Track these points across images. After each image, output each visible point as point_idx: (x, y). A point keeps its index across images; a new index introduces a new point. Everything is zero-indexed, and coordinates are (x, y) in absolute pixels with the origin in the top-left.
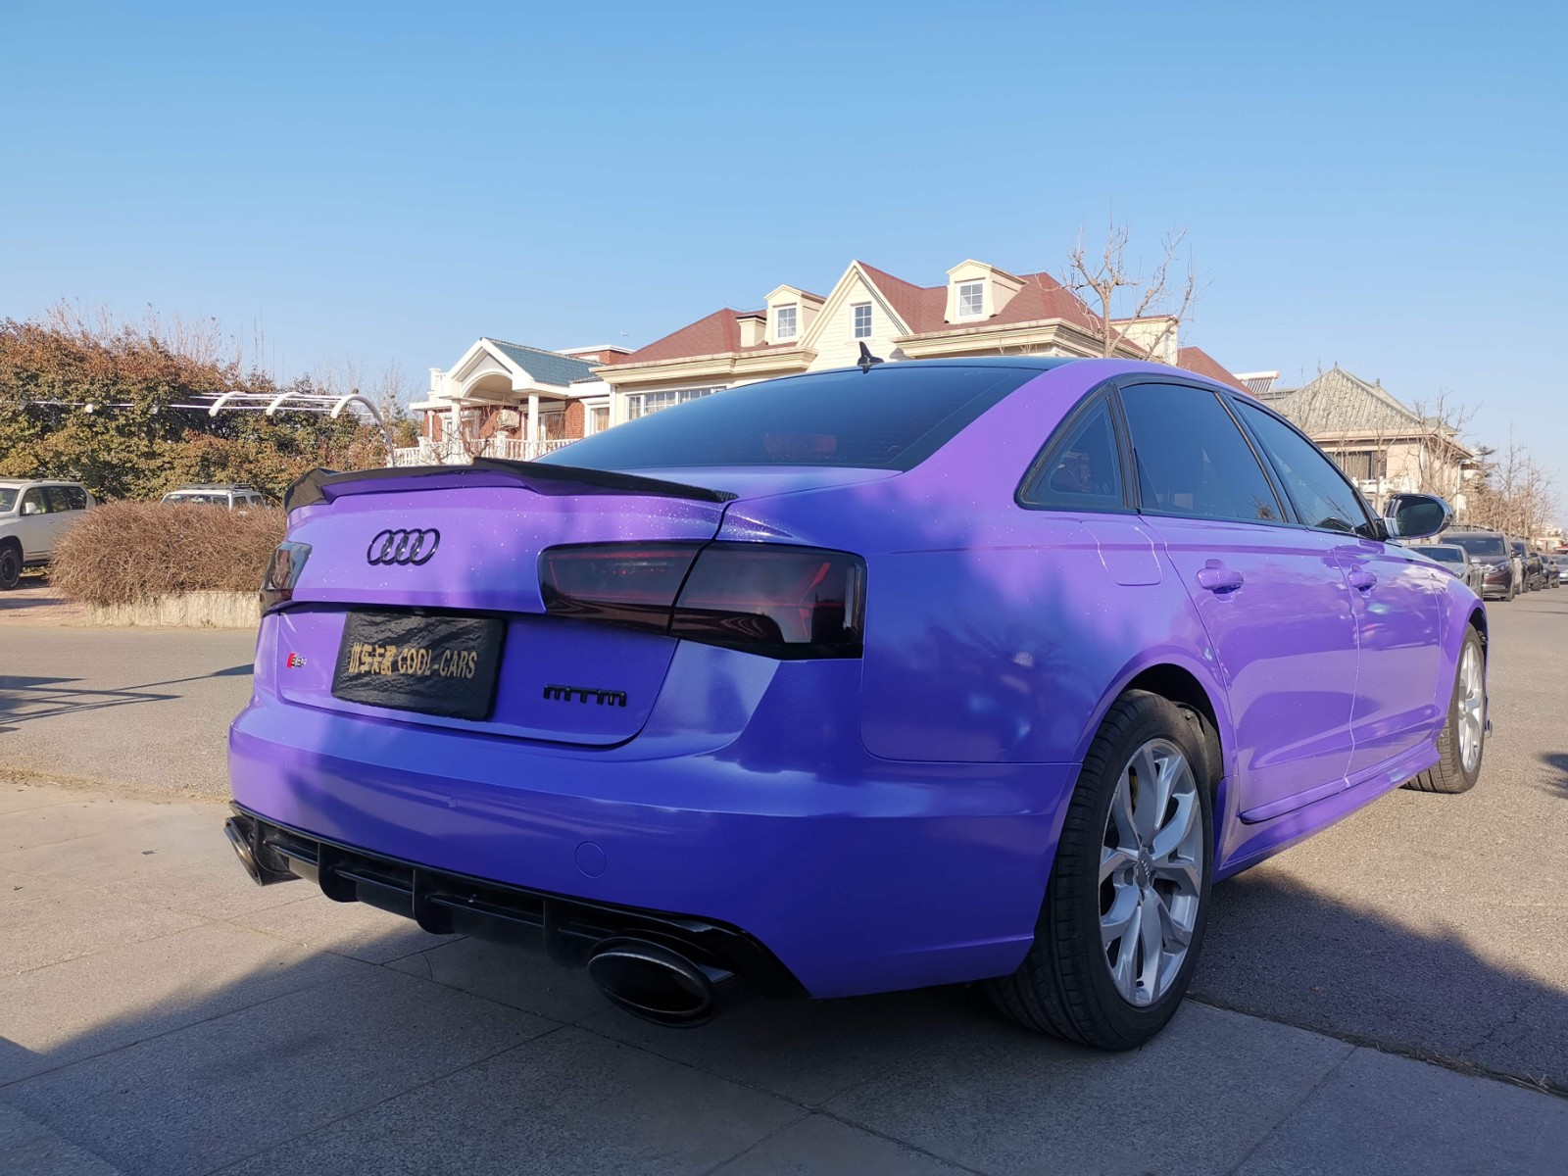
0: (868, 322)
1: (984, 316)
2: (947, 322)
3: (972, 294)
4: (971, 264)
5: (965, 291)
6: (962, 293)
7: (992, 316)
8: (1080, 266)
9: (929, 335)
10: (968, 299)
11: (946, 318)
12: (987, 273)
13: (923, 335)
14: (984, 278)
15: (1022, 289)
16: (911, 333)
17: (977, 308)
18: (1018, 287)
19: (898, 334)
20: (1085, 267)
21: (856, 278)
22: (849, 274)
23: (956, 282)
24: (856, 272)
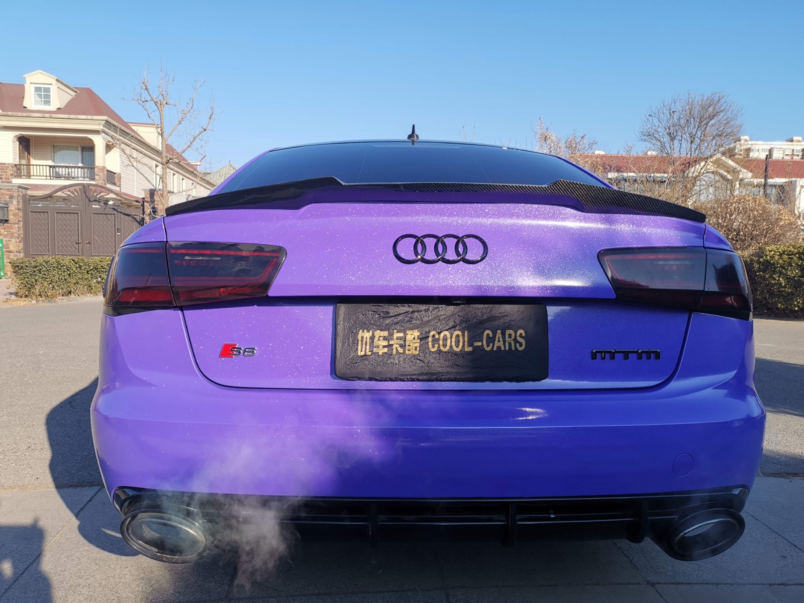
1: (53, 107)
2: (25, 107)
3: (43, 93)
4: (42, 74)
5: (37, 90)
6: (35, 91)
7: (58, 109)
8: (146, 89)
9: (15, 114)
10: (40, 96)
11: (25, 105)
12: (54, 82)
13: (10, 113)
14: (51, 84)
15: (75, 95)
17: (47, 102)
18: (73, 94)
20: (149, 90)
23: (31, 83)
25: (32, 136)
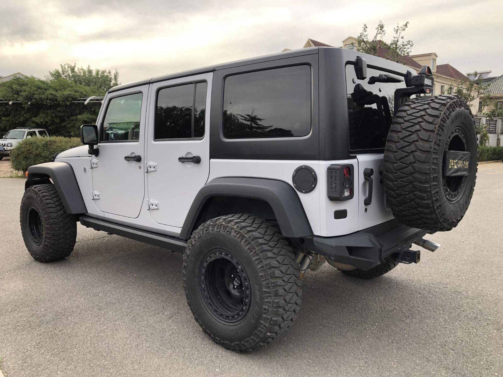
14: (355, 43)
21: (310, 45)
22: (307, 44)
23: (345, 45)
24: (310, 43)
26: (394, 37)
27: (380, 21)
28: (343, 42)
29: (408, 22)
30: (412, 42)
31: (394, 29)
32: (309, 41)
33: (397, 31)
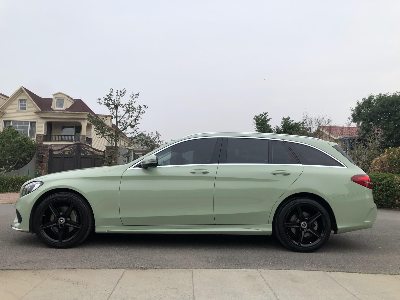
0: (25, 105)
5: (58, 101)
7: (66, 109)
11: (52, 107)
13: (45, 112)
14: (64, 98)
15: (74, 103)
16: (41, 110)
17: (62, 106)
19: (36, 110)
21: (22, 92)
22: (20, 90)
23: (55, 98)
24: (22, 90)
25: (53, 122)
26: (130, 101)
27: (124, 88)
28: (54, 95)
29: (139, 93)
30: (147, 106)
31: (131, 95)
32: (21, 88)
33: (132, 97)
